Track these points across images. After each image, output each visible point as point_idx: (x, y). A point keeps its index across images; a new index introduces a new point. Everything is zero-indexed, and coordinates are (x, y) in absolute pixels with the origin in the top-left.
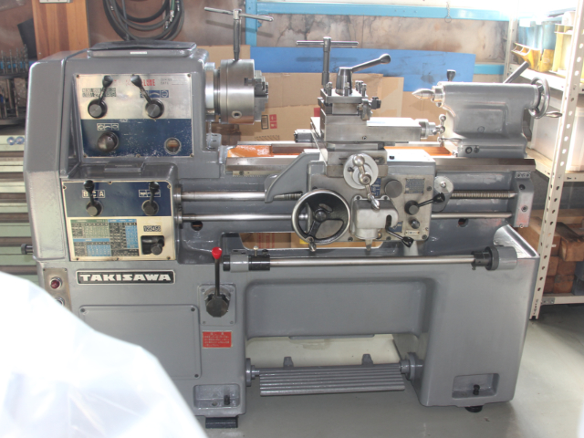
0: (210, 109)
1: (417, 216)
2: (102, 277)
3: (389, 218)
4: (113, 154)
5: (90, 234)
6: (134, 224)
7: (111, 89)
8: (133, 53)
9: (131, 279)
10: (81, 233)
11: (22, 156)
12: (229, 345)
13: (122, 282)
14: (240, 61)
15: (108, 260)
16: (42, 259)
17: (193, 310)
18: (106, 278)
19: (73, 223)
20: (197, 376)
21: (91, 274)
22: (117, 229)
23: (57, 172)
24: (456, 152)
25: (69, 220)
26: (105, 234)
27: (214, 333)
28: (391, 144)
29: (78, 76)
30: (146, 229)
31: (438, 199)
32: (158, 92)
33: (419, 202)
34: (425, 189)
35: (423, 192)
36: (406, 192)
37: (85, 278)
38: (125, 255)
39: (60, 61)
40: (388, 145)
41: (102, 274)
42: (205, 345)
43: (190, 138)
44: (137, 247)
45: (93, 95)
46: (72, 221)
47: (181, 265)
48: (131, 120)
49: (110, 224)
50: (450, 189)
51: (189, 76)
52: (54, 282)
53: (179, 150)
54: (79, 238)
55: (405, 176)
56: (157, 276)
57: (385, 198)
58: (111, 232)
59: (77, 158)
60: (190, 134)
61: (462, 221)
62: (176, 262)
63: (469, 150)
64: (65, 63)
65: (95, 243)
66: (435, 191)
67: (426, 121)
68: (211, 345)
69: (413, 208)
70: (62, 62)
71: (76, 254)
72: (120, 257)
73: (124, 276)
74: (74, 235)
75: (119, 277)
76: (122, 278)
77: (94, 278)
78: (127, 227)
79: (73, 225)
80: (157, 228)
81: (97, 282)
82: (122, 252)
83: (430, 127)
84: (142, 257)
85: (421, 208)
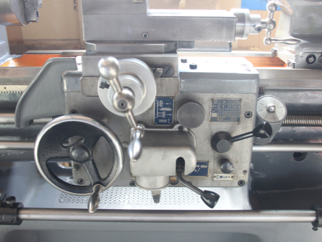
1: (230, 154)
3: (180, 162)
24: (293, 61)
28: (188, 45)
31: (262, 131)
33: (234, 135)
34: (242, 116)
35: (238, 120)
36: (213, 120)
40: (183, 47)
50: (281, 113)
55: (210, 96)
57: (181, 128)
61: (298, 155)
63: (311, 59)
66: (258, 119)
67: (246, 11)
69: (223, 142)
83: (250, 20)
85: (236, 144)
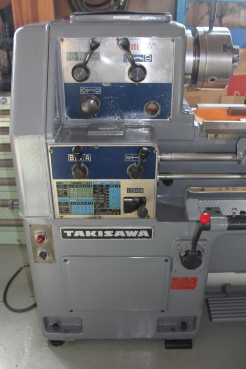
0: (188, 74)
2: (85, 233)
4: (95, 117)
5: (75, 195)
6: (118, 186)
7: (95, 53)
8: (116, 17)
9: (112, 235)
10: (66, 194)
11: (9, 114)
12: (194, 288)
13: (103, 237)
14: (215, 29)
15: (91, 218)
16: (27, 217)
17: (166, 261)
18: (88, 234)
19: (58, 185)
20: (163, 311)
21: (75, 230)
22: (101, 190)
23: (44, 136)
25: (54, 182)
26: (89, 195)
27: (182, 279)
29: (62, 40)
30: (129, 190)
32: (142, 56)
37: (69, 233)
38: (107, 214)
39: (44, 26)
41: (84, 231)
42: (172, 288)
43: (169, 103)
44: (120, 207)
45: (77, 59)
46: (57, 183)
47: (159, 223)
48: (113, 84)
49: (94, 186)
51: (173, 40)
52: (40, 237)
53: (158, 113)
54: (64, 199)
56: (136, 232)
58: (95, 193)
59: (60, 120)
60: (170, 98)
62: (155, 220)
64: (49, 27)
65: (79, 203)
68: (178, 288)
70: (46, 27)
71: (61, 212)
72: (102, 216)
73: (106, 232)
74: (59, 196)
75: (100, 234)
76: (104, 234)
77: (77, 234)
78: (111, 189)
79: (58, 186)
80: (140, 190)
81: (79, 237)
82: (104, 211)
84: (123, 215)
